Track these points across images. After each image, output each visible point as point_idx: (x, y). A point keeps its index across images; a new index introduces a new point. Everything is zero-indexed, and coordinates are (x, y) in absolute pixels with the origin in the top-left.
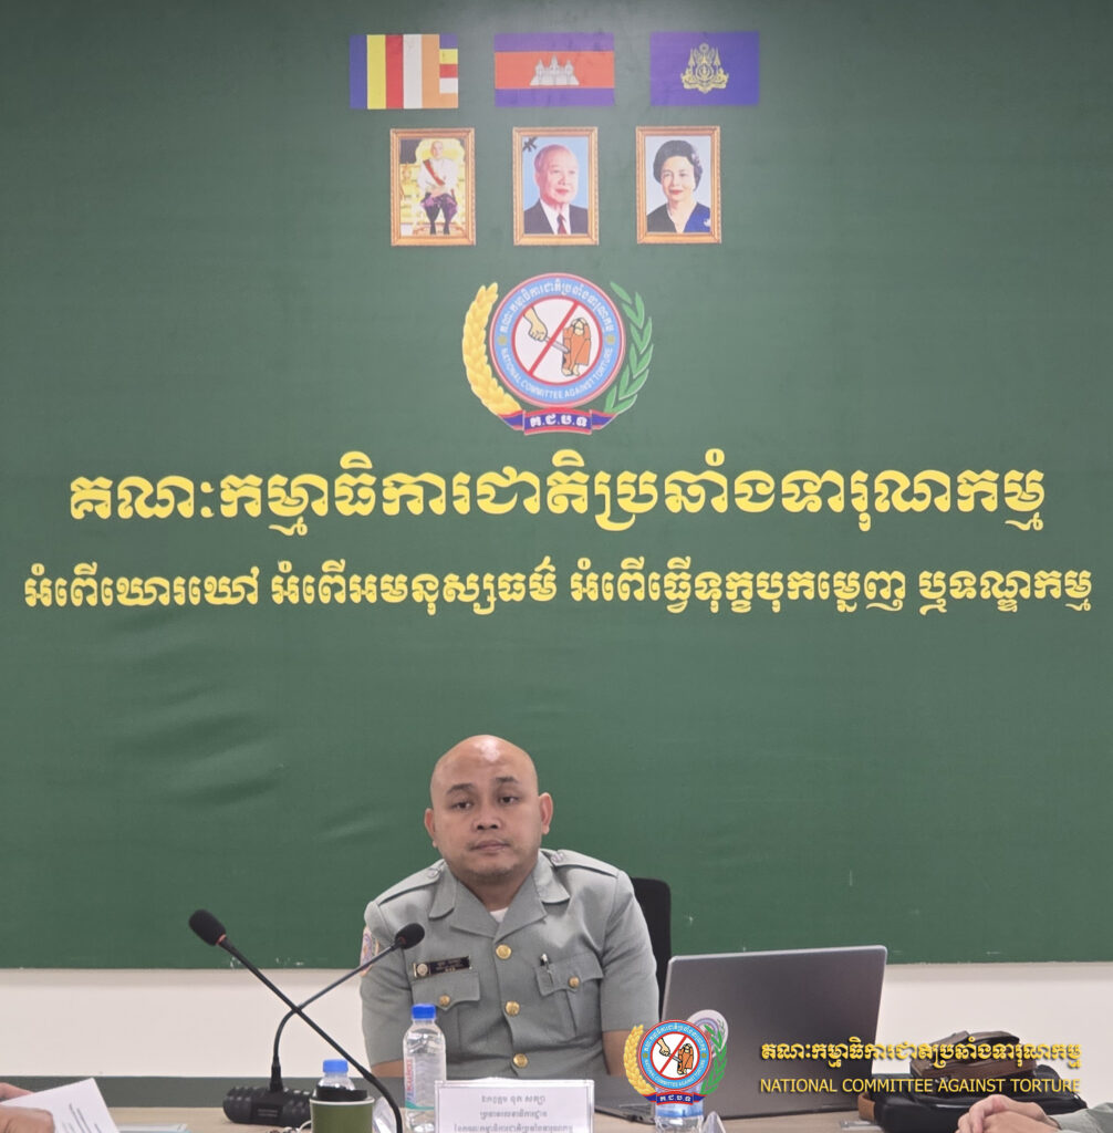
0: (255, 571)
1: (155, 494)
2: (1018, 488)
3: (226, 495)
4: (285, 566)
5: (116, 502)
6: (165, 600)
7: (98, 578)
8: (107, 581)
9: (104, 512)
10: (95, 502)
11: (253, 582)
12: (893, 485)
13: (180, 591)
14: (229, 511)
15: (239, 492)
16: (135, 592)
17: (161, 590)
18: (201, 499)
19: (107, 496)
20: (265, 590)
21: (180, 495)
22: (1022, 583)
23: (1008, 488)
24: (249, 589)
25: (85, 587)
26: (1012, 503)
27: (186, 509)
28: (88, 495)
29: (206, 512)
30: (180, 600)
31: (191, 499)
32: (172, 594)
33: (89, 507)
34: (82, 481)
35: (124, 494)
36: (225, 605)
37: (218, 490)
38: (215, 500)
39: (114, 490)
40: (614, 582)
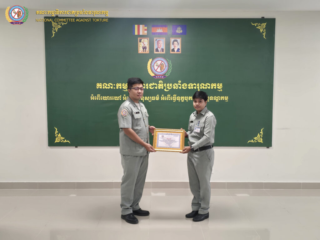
0: (121, 96)
1: (108, 85)
2: (219, 86)
3: (117, 86)
4: (125, 95)
5: (102, 86)
6: (109, 99)
8: (101, 97)
9: (101, 88)
10: (100, 86)
11: (120, 97)
12: (203, 85)
13: (111, 98)
14: (117, 88)
15: (119, 85)
16: (105, 98)
17: (108, 98)
18: (114, 86)
19: (101, 86)
20: (122, 98)
21: (111, 86)
22: (219, 98)
23: (218, 86)
24: (120, 98)
25: (98, 97)
26: (218, 88)
27: (112, 88)
28: (99, 85)
29: (114, 88)
30: (111, 99)
32: (110, 99)
33: (99, 87)
34: (98, 84)
35: (104, 85)
36: (117, 100)
37: (116, 85)
38: (115, 86)
39: (102, 85)
40: (166, 98)
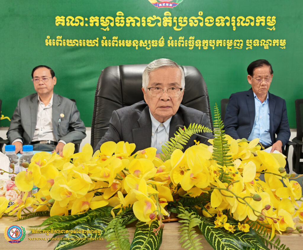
0: (98, 39)
1: (75, 21)
3: (91, 21)
4: (104, 38)
5: (66, 22)
7: (62, 39)
8: (64, 40)
9: (63, 24)
12: (241, 20)
14: (92, 25)
15: (94, 20)
16: (71, 43)
17: (76, 42)
18: (85, 22)
20: (100, 43)
21: (80, 21)
22: (270, 42)
23: (268, 20)
24: (96, 43)
25: (59, 41)
26: (268, 24)
27: (82, 24)
28: (59, 20)
29: (86, 25)
31: (83, 22)
32: (79, 44)
33: (60, 23)
34: (58, 17)
35: (68, 20)
36: (91, 47)
38: (88, 22)
39: (65, 19)
40: (177, 42)
